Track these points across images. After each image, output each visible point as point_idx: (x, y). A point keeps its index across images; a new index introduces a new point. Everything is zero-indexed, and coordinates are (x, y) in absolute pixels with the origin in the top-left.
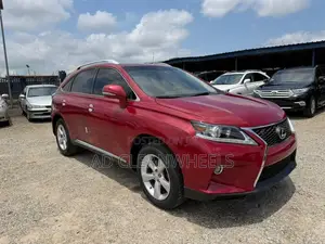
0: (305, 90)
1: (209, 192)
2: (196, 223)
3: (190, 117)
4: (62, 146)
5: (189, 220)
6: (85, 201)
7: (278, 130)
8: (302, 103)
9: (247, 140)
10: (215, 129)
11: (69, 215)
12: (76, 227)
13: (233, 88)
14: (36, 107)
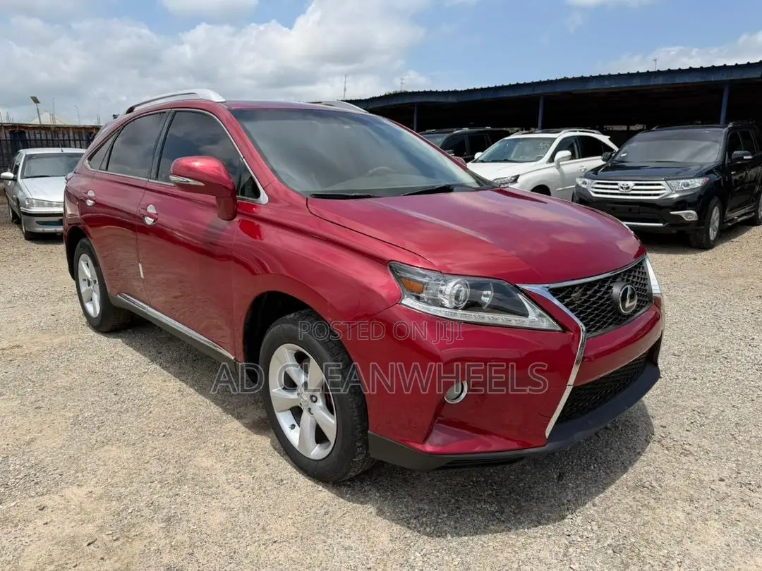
0: (698, 183)
1: (428, 448)
2: (398, 521)
3: (389, 254)
4: (89, 307)
5: (380, 512)
6: (127, 454)
7: (617, 290)
8: (690, 215)
9: (535, 318)
10: (452, 286)
11: (75, 494)
12: (90, 528)
13: (528, 172)
14: (41, 203)
